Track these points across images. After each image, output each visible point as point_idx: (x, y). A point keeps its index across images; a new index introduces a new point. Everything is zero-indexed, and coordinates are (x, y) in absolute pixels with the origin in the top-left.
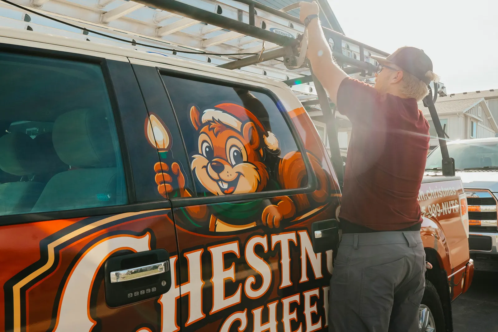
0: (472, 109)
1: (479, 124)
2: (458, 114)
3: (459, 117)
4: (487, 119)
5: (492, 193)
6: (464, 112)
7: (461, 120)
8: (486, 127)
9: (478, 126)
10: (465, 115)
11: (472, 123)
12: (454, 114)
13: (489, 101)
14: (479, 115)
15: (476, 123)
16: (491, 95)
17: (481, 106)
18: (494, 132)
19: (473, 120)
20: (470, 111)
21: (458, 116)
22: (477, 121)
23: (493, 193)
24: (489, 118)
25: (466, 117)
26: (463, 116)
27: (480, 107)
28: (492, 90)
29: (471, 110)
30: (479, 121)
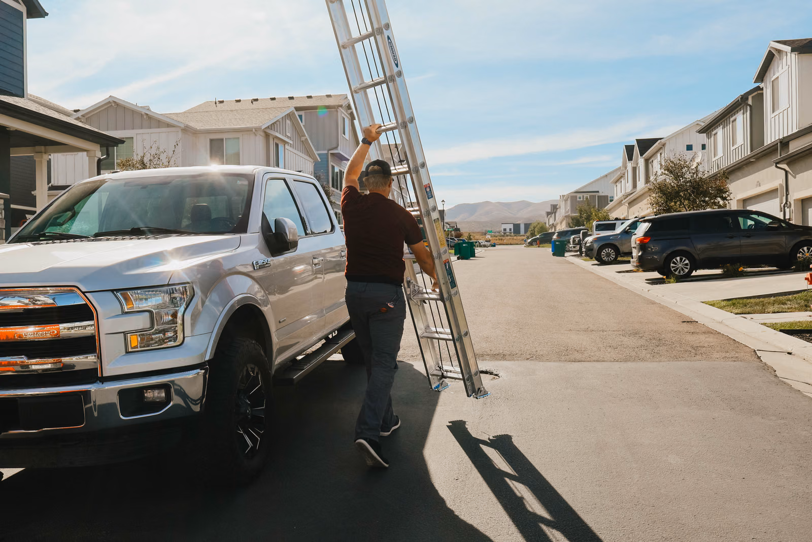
0: (275, 123)
1: (287, 146)
2: (254, 130)
3: (256, 135)
4: (300, 141)
5: (84, 293)
6: (263, 128)
7: (260, 141)
8: (299, 153)
9: (286, 151)
10: (265, 132)
11: (277, 145)
12: (248, 130)
13: (305, 113)
14: (286, 133)
15: (283, 145)
16: (309, 103)
17: (291, 120)
18: (312, 161)
19: (276, 141)
20: (273, 125)
21: (255, 133)
22: (285, 142)
23: (86, 294)
24: (303, 139)
25: (267, 136)
26: (263, 134)
27: (288, 122)
28: (310, 97)
29: (276, 125)
30: (288, 143)
